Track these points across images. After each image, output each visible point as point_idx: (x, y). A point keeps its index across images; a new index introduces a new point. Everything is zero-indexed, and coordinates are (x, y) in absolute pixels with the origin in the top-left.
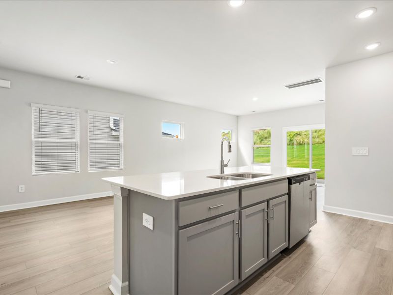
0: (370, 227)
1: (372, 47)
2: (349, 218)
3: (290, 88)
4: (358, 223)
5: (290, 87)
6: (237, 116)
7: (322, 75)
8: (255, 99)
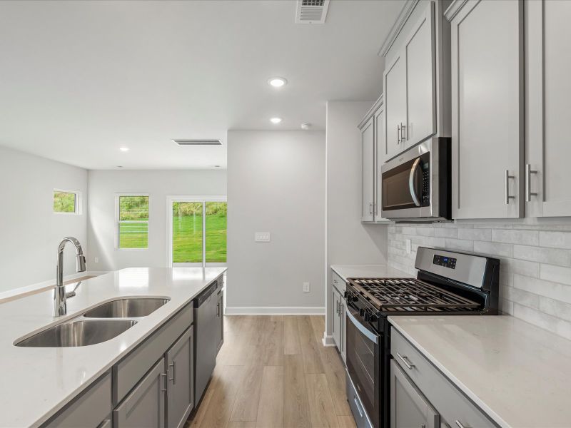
0: (274, 326)
1: (276, 121)
2: (253, 317)
3: (180, 144)
4: (262, 322)
5: (181, 142)
6: (88, 171)
7: (223, 137)
8: (124, 149)
